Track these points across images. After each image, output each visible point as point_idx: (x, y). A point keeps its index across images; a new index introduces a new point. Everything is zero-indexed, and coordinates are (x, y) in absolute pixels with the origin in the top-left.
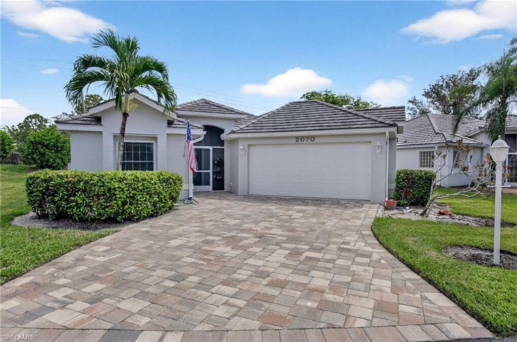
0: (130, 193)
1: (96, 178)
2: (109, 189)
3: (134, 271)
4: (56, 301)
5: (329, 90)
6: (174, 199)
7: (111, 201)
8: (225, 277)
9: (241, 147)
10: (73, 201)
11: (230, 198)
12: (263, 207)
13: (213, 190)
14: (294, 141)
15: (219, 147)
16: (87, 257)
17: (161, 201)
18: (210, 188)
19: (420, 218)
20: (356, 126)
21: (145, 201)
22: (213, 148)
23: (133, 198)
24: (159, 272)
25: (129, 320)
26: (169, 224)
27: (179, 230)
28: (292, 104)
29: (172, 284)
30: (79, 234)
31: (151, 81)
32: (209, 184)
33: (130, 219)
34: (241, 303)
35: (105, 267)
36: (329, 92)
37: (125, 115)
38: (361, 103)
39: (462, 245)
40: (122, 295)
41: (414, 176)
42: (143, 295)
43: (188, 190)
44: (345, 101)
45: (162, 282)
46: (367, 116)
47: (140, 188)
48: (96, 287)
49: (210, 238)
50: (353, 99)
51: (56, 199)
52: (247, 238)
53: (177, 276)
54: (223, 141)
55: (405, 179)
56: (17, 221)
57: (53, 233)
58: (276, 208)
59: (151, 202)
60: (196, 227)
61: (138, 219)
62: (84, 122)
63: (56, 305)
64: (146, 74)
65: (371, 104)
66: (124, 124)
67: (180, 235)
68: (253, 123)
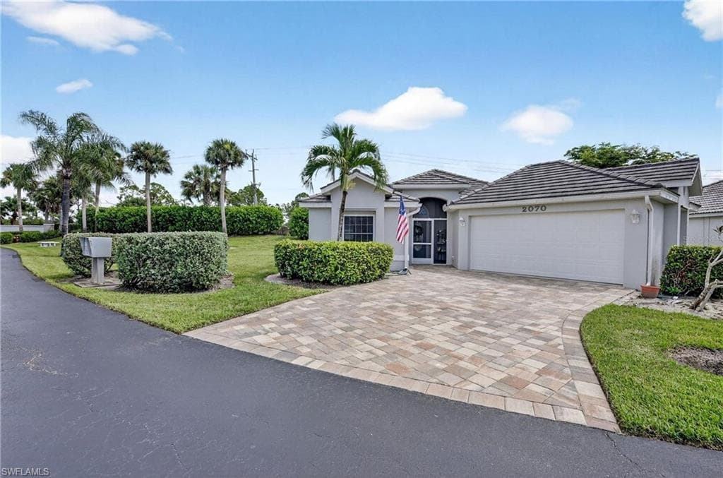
0: (340, 260)
1: (316, 247)
2: (325, 256)
3: (321, 320)
4: (264, 330)
5: (607, 143)
6: (384, 269)
7: (326, 266)
8: (383, 334)
9: (461, 219)
10: (301, 265)
11: (446, 272)
12: (473, 283)
13: (435, 263)
14: (520, 211)
15: (440, 219)
16: (298, 307)
17: (369, 268)
18: (432, 260)
19: (686, 311)
20: (601, 191)
21: (354, 268)
22: (435, 221)
23: (343, 264)
24: (339, 323)
25: (298, 348)
26: (372, 290)
27: (376, 296)
28: (528, 168)
29: (340, 332)
30: (301, 290)
31: (368, 162)
32: (430, 257)
33: (341, 283)
34: (380, 353)
35: (304, 315)
36: (606, 145)
37: (345, 193)
38: (659, 155)
39: (715, 349)
40: (303, 334)
41: (694, 255)
42: (317, 336)
43: (404, 261)
44: (629, 154)
45: (335, 330)
46: (621, 177)
47: (349, 256)
48: (292, 325)
49: (397, 304)
50: (646, 151)
51: (291, 262)
52: (430, 308)
53: (347, 328)
54: (446, 213)
55: (680, 259)
56: (268, 279)
57: (285, 288)
58: (488, 285)
59: (359, 269)
60: (393, 294)
61: (348, 284)
62: (318, 200)
63: (262, 332)
64: (364, 155)
65: (676, 155)
66: (344, 201)
67: (375, 299)
68: (476, 193)
